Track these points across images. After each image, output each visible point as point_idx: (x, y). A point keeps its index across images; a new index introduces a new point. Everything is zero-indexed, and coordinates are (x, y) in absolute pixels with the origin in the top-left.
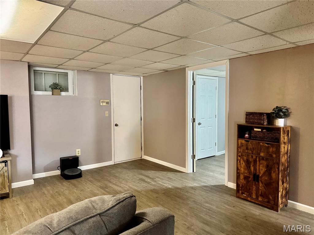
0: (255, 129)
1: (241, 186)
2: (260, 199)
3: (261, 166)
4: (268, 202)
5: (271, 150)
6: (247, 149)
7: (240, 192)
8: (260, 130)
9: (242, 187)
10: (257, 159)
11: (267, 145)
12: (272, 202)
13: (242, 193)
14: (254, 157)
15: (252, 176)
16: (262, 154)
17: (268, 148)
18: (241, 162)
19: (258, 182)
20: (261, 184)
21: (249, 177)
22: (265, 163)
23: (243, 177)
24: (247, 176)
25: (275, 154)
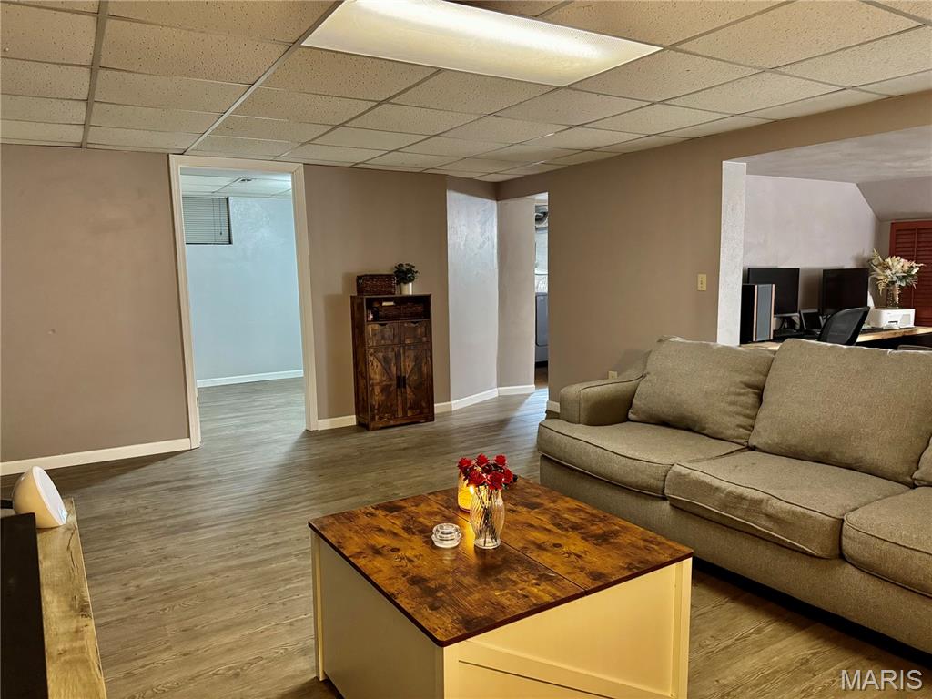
0: (384, 304)
1: (376, 407)
2: (409, 414)
3: (407, 360)
4: (421, 413)
5: (419, 331)
6: (383, 338)
7: (377, 417)
8: (392, 303)
9: (378, 409)
10: (402, 351)
11: (413, 325)
12: (426, 411)
13: (381, 418)
14: (396, 349)
15: (395, 383)
16: (408, 342)
17: (415, 329)
18: (375, 364)
19: (405, 387)
20: (408, 390)
21: (391, 386)
22: (412, 354)
23: (379, 390)
24: (387, 385)
25: (426, 336)
